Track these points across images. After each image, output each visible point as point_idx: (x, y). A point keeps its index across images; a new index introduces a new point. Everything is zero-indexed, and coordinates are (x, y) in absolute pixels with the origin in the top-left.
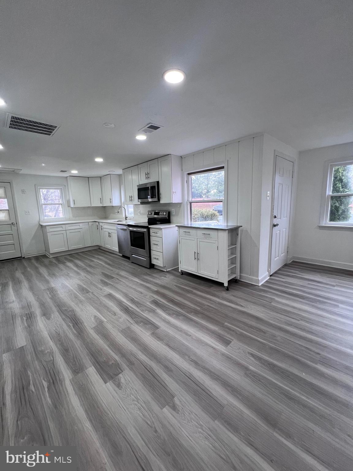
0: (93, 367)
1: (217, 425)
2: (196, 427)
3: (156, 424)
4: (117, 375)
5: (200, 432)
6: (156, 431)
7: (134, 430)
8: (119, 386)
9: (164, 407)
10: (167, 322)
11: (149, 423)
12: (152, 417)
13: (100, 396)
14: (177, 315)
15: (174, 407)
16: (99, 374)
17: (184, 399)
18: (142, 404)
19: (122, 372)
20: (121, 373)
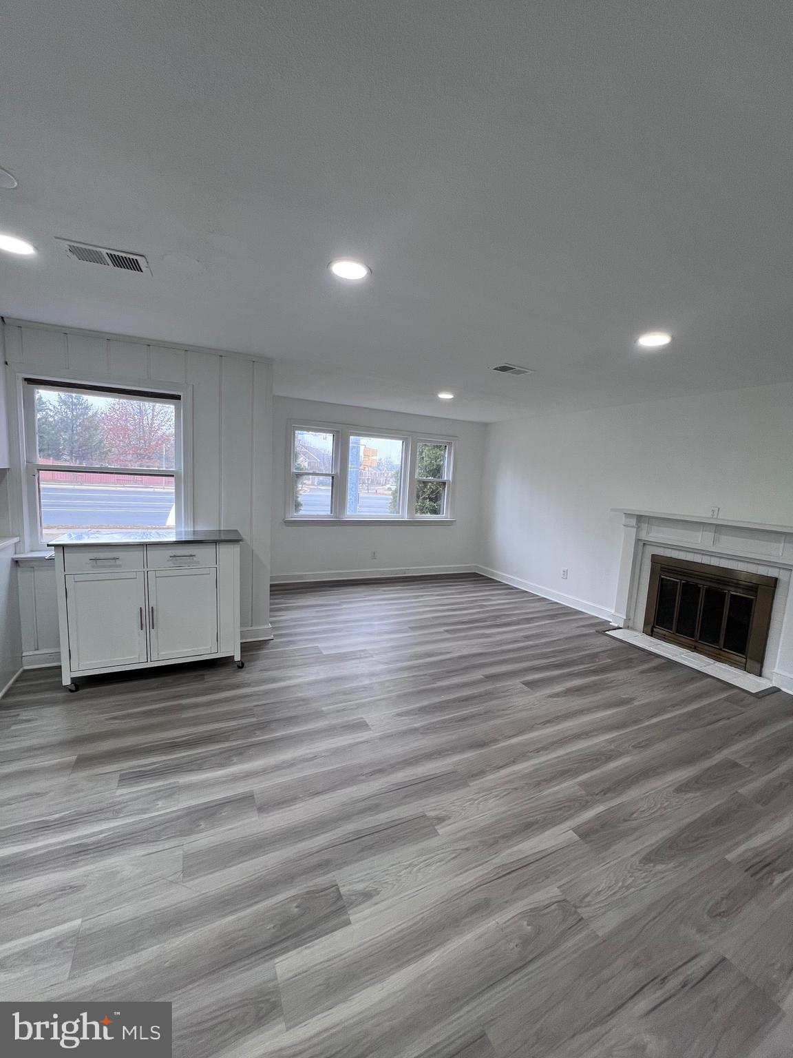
0: (277, 960)
1: (475, 784)
2: (471, 804)
3: (458, 847)
4: (339, 897)
5: (479, 804)
6: (467, 849)
7: (460, 878)
8: (367, 896)
9: (436, 831)
10: (245, 777)
11: (453, 856)
12: (447, 850)
13: (377, 935)
14: (241, 754)
15: (441, 820)
16: (316, 939)
17: (433, 805)
18: (423, 859)
19: (337, 885)
20: (338, 890)
